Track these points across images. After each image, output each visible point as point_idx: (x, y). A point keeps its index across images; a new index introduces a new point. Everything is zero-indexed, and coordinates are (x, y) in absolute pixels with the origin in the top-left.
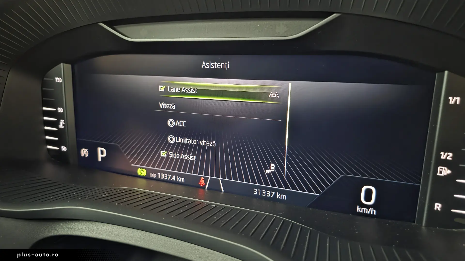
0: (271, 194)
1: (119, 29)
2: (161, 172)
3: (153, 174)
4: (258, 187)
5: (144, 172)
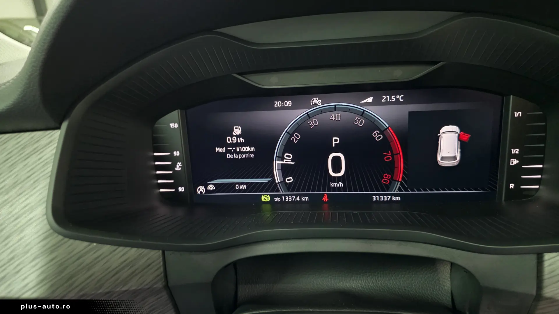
0: (388, 198)
2: (285, 195)
3: (277, 199)
4: (376, 195)
5: (267, 198)
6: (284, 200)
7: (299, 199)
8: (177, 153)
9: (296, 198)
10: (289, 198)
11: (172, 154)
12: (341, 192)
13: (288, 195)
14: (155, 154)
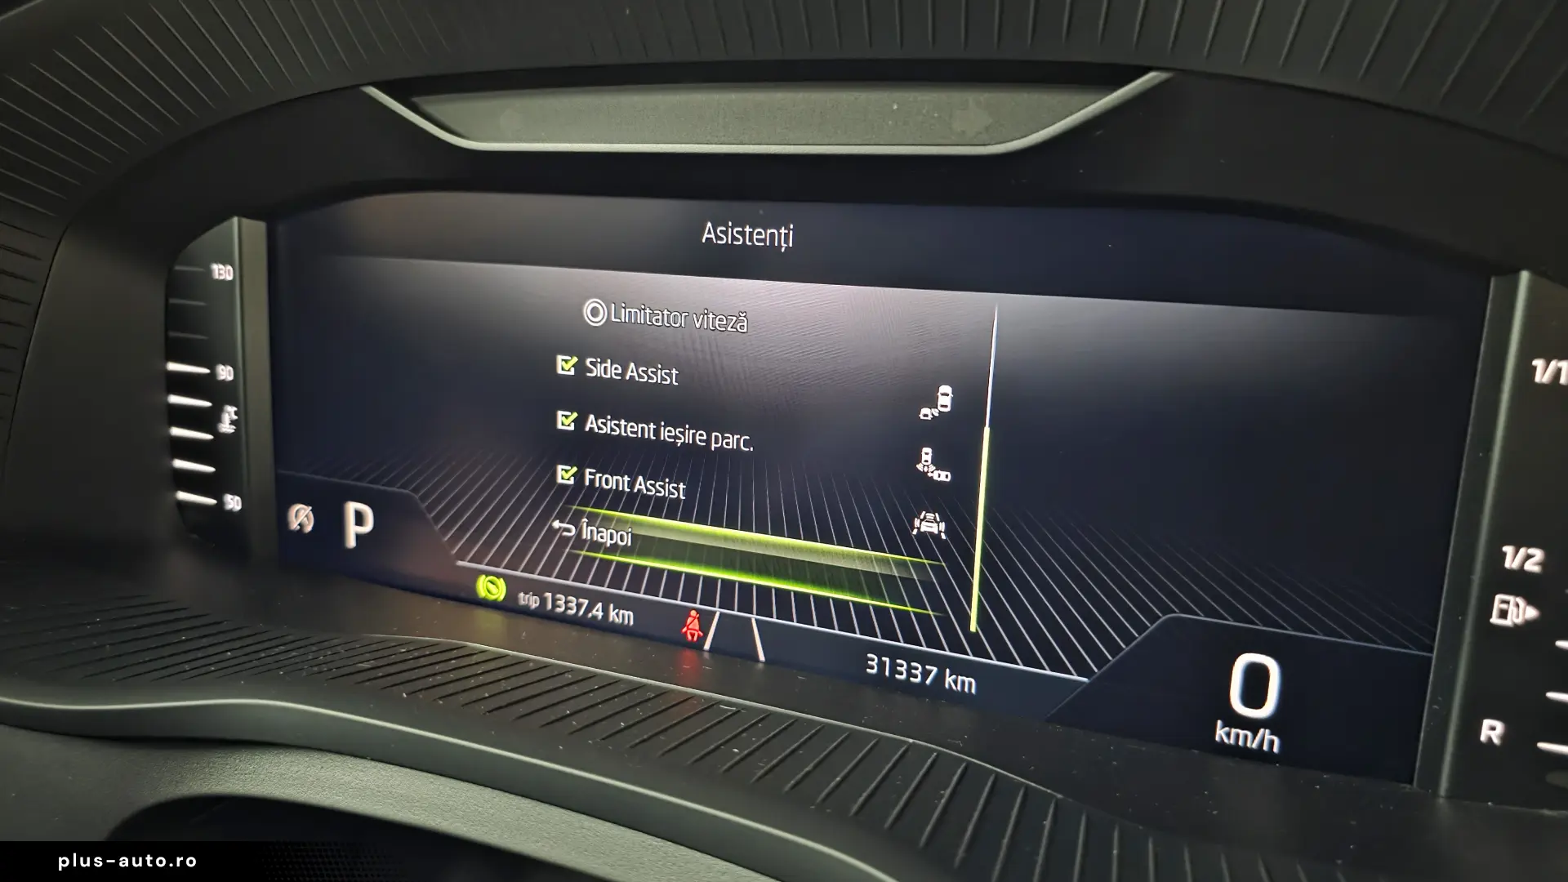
0: (926, 674)
1: (430, 109)
2: (556, 589)
3: (527, 596)
4: (880, 650)
5: (498, 587)
6: (549, 606)
7: (600, 614)
8: (225, 373)
9: (589, 609)
10: (566, 602)
11: (213, 374)
12: (752, 614)
13: (568, 591)
14: (173, 366)
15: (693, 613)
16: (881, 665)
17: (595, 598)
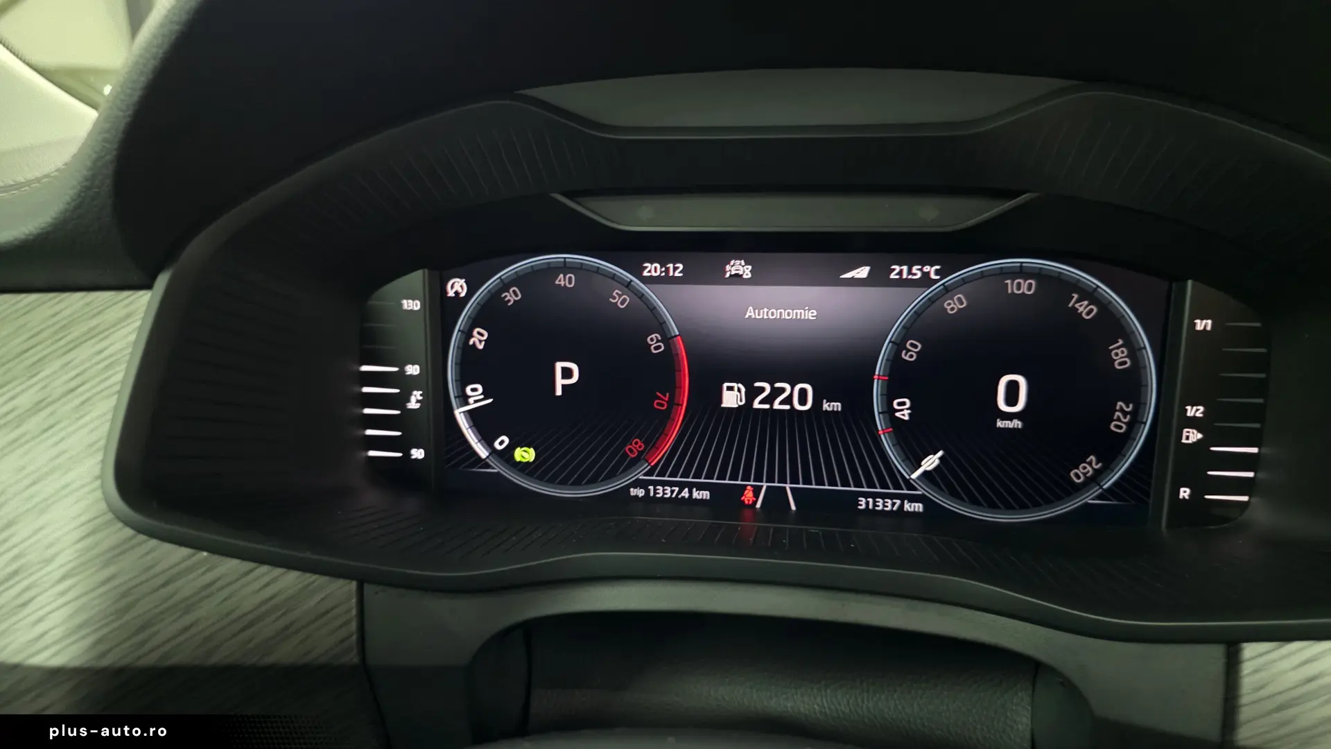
0: (893, 504)
2: (655, 483)
3: (636, 490)
4: (866, 495)
6: (652, 494)
7: (687, 495)
8: (413, 370)
9: (680, 492)
10: (664, 490)
11: (402, 371)
12: (786, 483)
13: (664, 484)
14: (365, 368)
15: (749, 488)
16: (867, 503)
17: (682, 486)
